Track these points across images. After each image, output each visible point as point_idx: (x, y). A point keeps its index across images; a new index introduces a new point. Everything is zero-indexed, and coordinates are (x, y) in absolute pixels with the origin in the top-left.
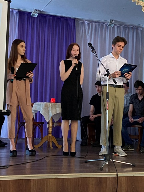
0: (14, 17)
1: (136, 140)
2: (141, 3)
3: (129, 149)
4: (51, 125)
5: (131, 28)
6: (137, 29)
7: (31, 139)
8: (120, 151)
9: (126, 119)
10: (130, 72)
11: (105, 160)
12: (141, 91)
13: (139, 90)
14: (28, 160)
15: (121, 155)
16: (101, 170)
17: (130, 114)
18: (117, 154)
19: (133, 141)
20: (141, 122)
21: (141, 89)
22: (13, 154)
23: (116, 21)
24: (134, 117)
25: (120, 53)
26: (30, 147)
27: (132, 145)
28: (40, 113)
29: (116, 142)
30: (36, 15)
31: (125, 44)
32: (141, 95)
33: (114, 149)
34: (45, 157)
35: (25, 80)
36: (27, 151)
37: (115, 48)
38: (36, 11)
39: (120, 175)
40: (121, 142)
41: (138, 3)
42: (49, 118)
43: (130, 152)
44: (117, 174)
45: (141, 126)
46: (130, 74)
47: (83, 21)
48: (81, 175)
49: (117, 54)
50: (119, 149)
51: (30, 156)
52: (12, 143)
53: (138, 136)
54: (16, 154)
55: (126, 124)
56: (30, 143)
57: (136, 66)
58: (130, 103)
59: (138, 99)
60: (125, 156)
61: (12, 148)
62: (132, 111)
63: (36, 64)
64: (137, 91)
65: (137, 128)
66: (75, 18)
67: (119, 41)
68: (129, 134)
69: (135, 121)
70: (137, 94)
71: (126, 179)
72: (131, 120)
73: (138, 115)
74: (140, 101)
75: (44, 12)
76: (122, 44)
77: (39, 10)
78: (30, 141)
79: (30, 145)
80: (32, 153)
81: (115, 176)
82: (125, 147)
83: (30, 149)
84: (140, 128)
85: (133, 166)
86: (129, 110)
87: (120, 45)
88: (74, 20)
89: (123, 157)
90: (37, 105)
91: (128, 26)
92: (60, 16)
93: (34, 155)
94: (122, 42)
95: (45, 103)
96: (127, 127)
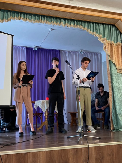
0: (24, 51)
1: (101, 121)
2: (97, 35)
3: (97, 127)
4: (47, 114)
5: (93, 54)
6: (97, 54)
7: (32, 124)
8: (92, 129)
9: (94, 108)
10: (94, 77)
11: (80, 136)
12: (102, 90)
13: (101, 89)
14: (31, 138)
15: (93, 131)
16: (78, 143)
17: (96, 105)
18: (90, 131)
19: (99, 122)
20: (103, 109)
21: (102, 89)
22: (21, 135)
23: (84, 50)
24: (99, 107)
25: (86, 67)
26: (32, 130)
27: (99, 124)
28: (39, 107)
29: (88, 123)
30: (37, 49)
31: (89, 62)
32: (102, 92)
33: (87, 128)
34: (42, 136)
35: (27, 86)
36: (31, 132)
37: (84, 64)
38: (36, 47)
39: (90, 146)
40: (91, 123)
41: (95, 35)
42: (45, 110)
43: (98, 129)
44: (88, 145)
45: (103, 112)
46: (94, 78)
47: (65, 51)
48: (63, 147)
49: (84, 68)
50: (91, 128)
51: (32, 135)
52: (20, 127)
53: (102, 118)
54: (23, 135)
55: (94, 111)
56: (32, 127)
57: (98, 73)
58: (96, 98)
59: (101, 95)
60: (96, 132)
61: (21, 131)
62: (97, 103)
63: (34, 76)
64: (99, 90)
65: (101, 113)
66: (60, 50)
67: (86, 60)
68: (97, 118)
69: (99, 109)
70: (99, 92)
71: (94, 148)
72: (97, 108)
73: (101, 105)
74: (102, 97)
75: (41, 47)
76: (88, 62)
77: (38, 46)
78: (32, 126)
79: (32, 128)
80: (34, 134)
81: (87, 147)
82: (94, 126)
83: (32, 131)
84: (103, 113)
85: (99, 139)
86: (96, 103)
87: (87, 63)
88: (59, 51)
89: (94, 133)
90: (37, 102)
91: (92, 53)
92: (51, 49)
93: (35, 135)
94: (88, 61)
95: (42, 101)
96: (95, 113)
